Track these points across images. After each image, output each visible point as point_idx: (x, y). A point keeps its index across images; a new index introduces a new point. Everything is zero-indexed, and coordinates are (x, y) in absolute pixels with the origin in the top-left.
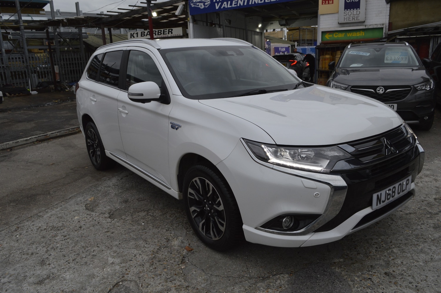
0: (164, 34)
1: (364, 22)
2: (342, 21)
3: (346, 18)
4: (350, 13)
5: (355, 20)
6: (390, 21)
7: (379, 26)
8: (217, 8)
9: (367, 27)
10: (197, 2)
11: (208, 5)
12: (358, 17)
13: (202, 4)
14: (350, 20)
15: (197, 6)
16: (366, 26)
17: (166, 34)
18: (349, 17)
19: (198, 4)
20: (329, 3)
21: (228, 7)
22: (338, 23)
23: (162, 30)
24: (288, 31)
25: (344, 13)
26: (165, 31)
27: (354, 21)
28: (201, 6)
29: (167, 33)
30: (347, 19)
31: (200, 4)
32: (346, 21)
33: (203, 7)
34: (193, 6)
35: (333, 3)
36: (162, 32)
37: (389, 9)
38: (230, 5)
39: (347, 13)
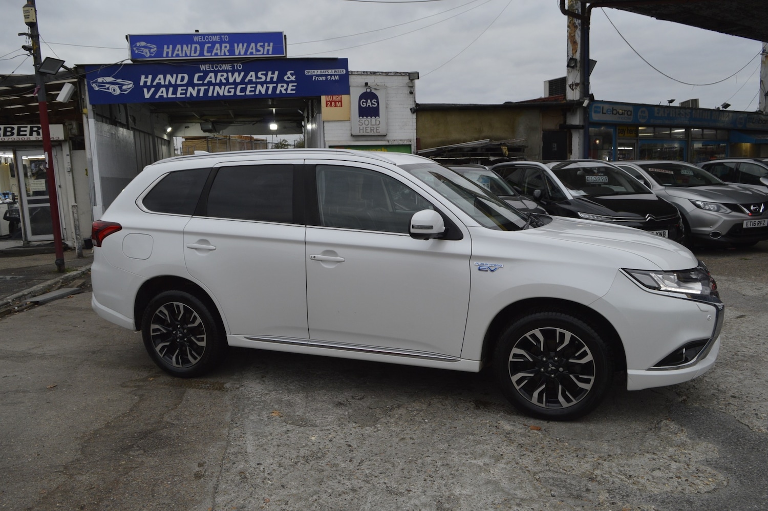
0: (18, 134)
1: (385, 136)
2: (356, 132)
3: (361, 128)
4: (367, 123)
5: (374, 132)
6: (418, 137)
7: (406, 143)
8: (147, 96)
9: (390, 144)
10: (105, 83)
11: (129, 91)
12: (378, 128)
13: (116, 87)
14: (367, 131)
15: (105, 89)
16: (388, 141)
17: (26, 135)
18: (366, 128)
19: (107, 86)
20: (336, 106)
21: (169, 97)
22: (352, 135)
23: (16, 127)
24: (184, 140)
25: (359, 121)
26: (22, 129)
27: (372, 133)
28: (114, 90)
29: (28, 133)
30: (363, 130)
31: (112, 87)
32: (362, 133)
33: (118, 92)
34: (97, 89)
35: (341, 106)
36: (15, 131)
37: (415, 120)
38: (172, 94)
39: (363, 122)
